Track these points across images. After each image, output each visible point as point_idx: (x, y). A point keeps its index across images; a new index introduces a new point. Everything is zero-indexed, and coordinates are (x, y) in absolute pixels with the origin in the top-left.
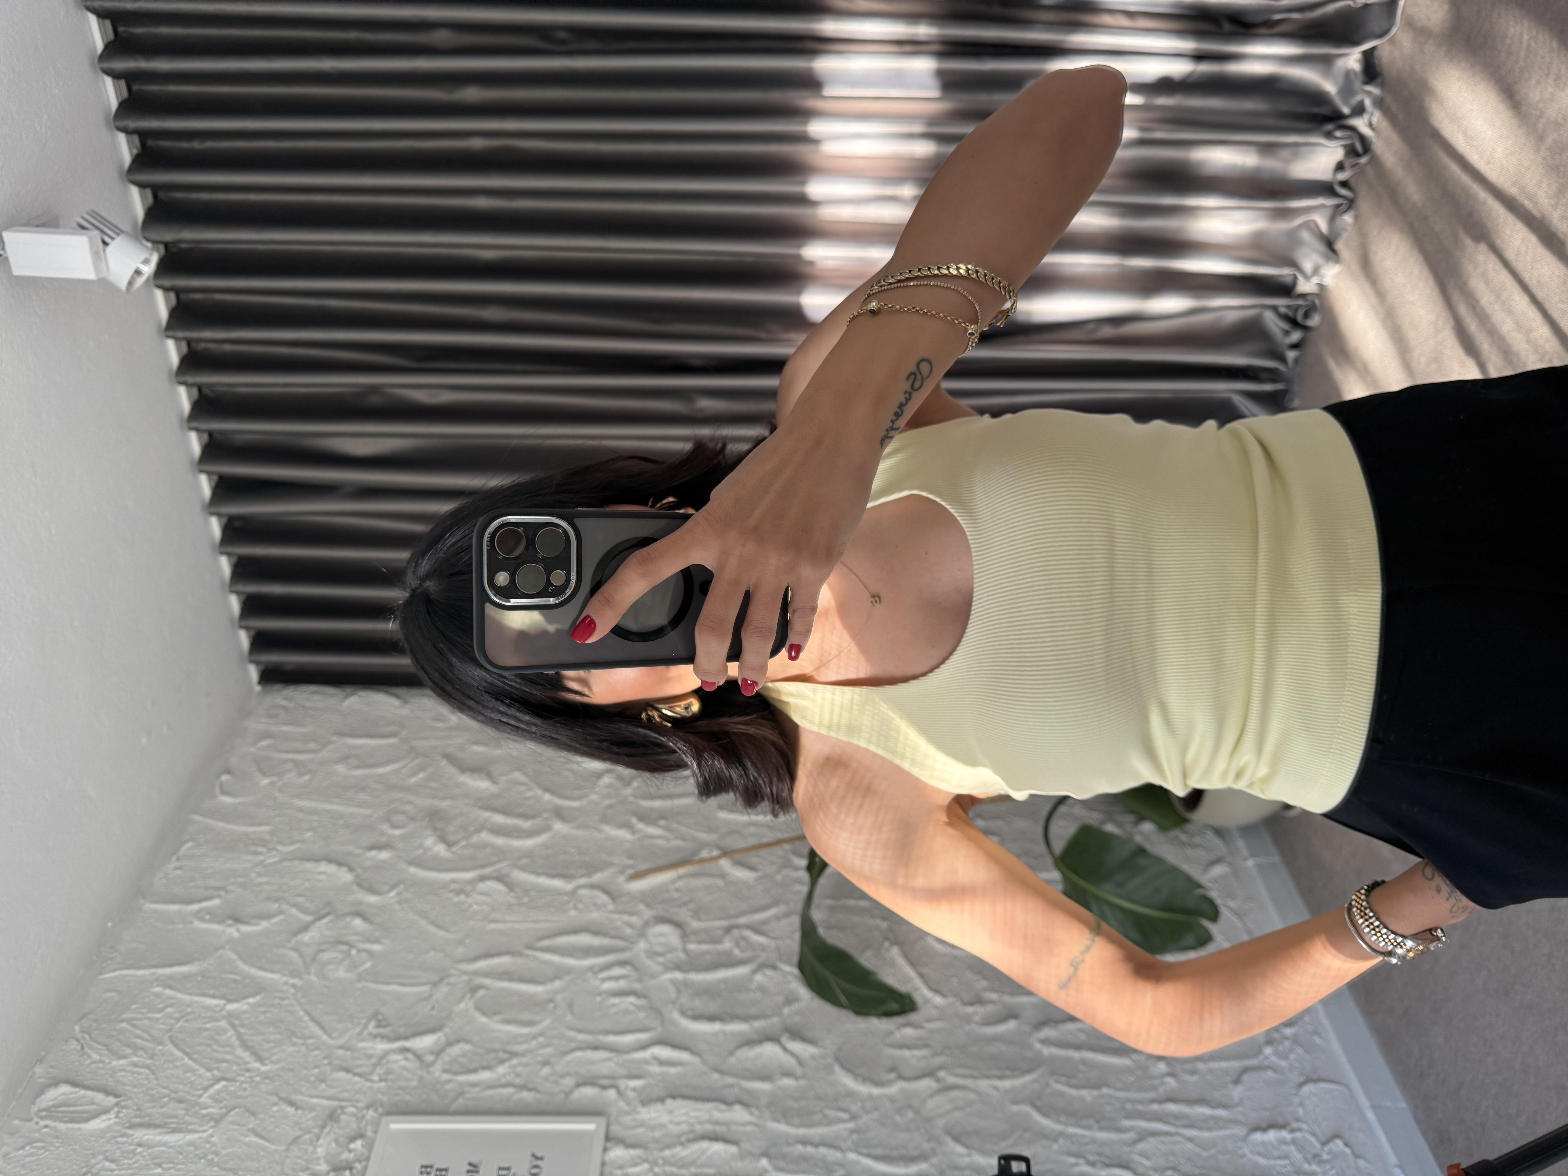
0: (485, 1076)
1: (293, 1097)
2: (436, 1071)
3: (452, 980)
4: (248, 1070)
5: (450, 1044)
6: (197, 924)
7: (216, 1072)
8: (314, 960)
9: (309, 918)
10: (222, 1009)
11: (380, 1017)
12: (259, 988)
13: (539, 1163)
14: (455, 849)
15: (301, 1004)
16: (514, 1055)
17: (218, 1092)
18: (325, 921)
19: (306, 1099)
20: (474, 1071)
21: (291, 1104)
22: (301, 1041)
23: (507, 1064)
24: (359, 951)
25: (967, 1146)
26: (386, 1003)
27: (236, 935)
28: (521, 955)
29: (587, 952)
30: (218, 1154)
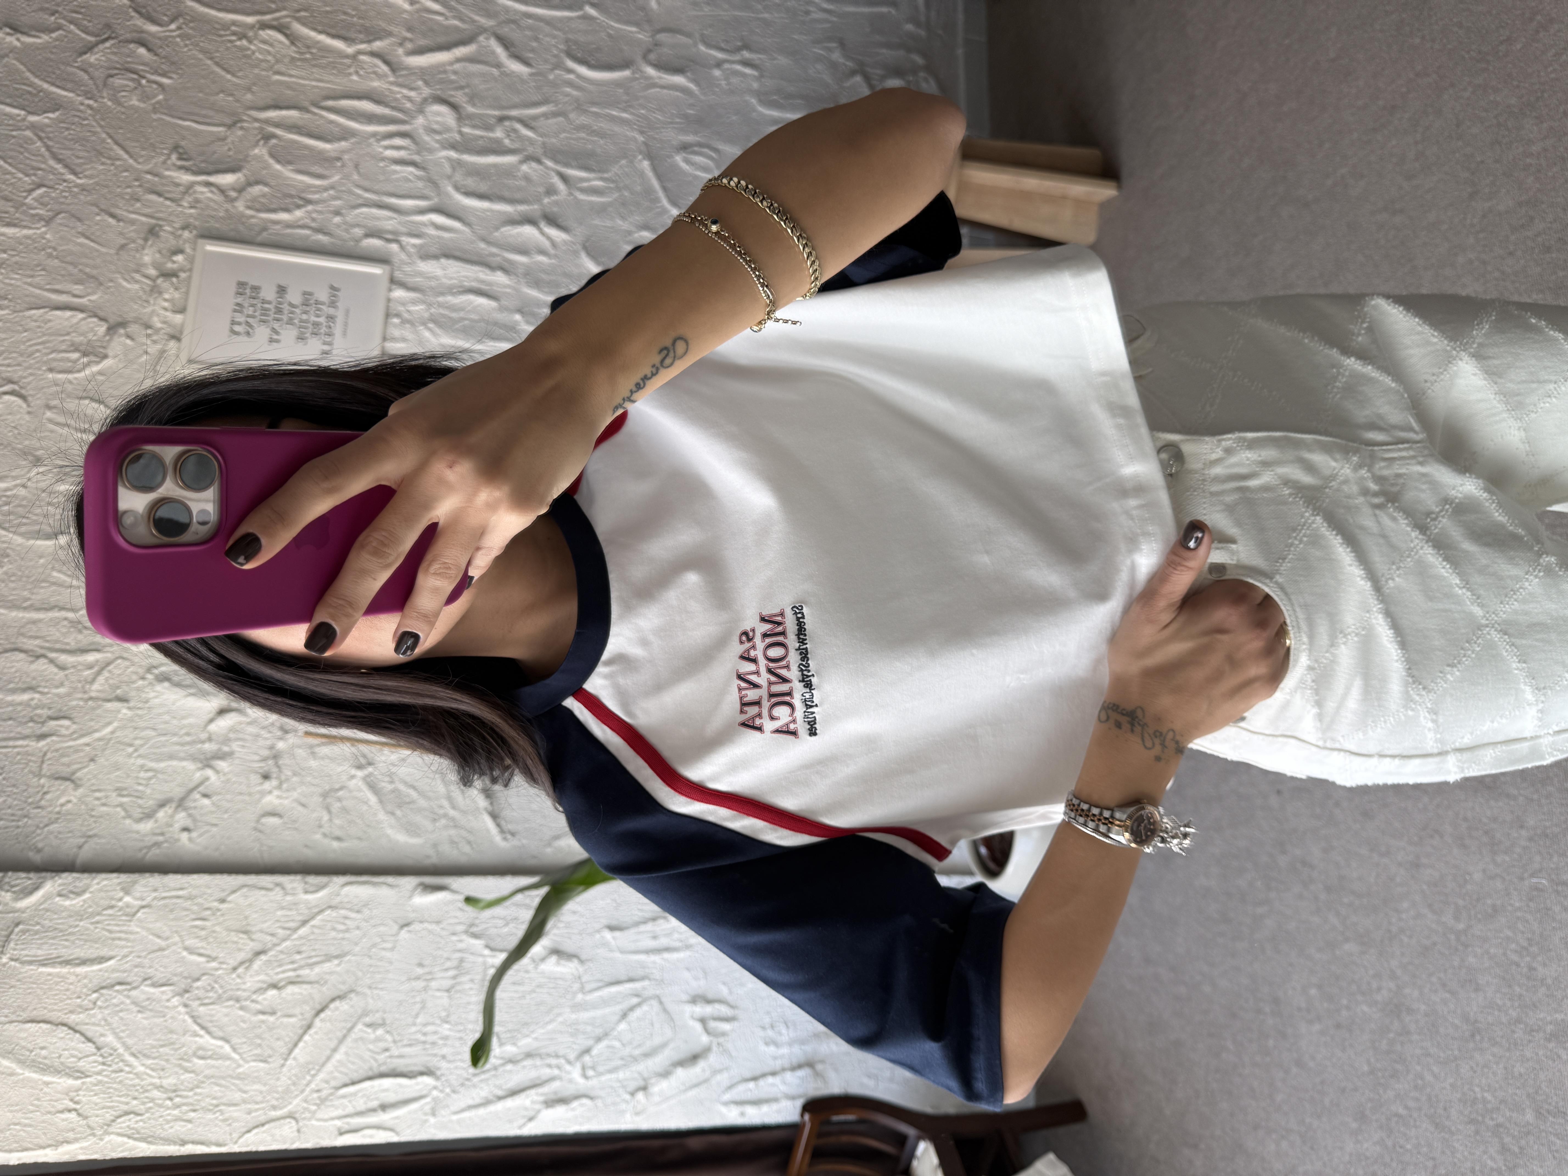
0: (284, 216)
1: (113, 210)
2: (240, 206)
3: (245, 125)
4: (65, 181)
5: (249, 184)
7: (34, 178)
8: (105, 85)
9: (91, 39)
10: (24, 120)
11: (181, 151)
12: (56, 105)
13: (336, 292)
15: (101, 126)
16: (309, 202)
17: (42, 196)
18: (107, 44)
19: (125, 213)
20: (274, 211)
21: (112, 216)
22: (109, 162)
23: (303, 210)
24: (149, 81)
26: (184, 138)
27: (18, 44)
28: (308, 111)
29: (371, 118)
30: (55, 249)
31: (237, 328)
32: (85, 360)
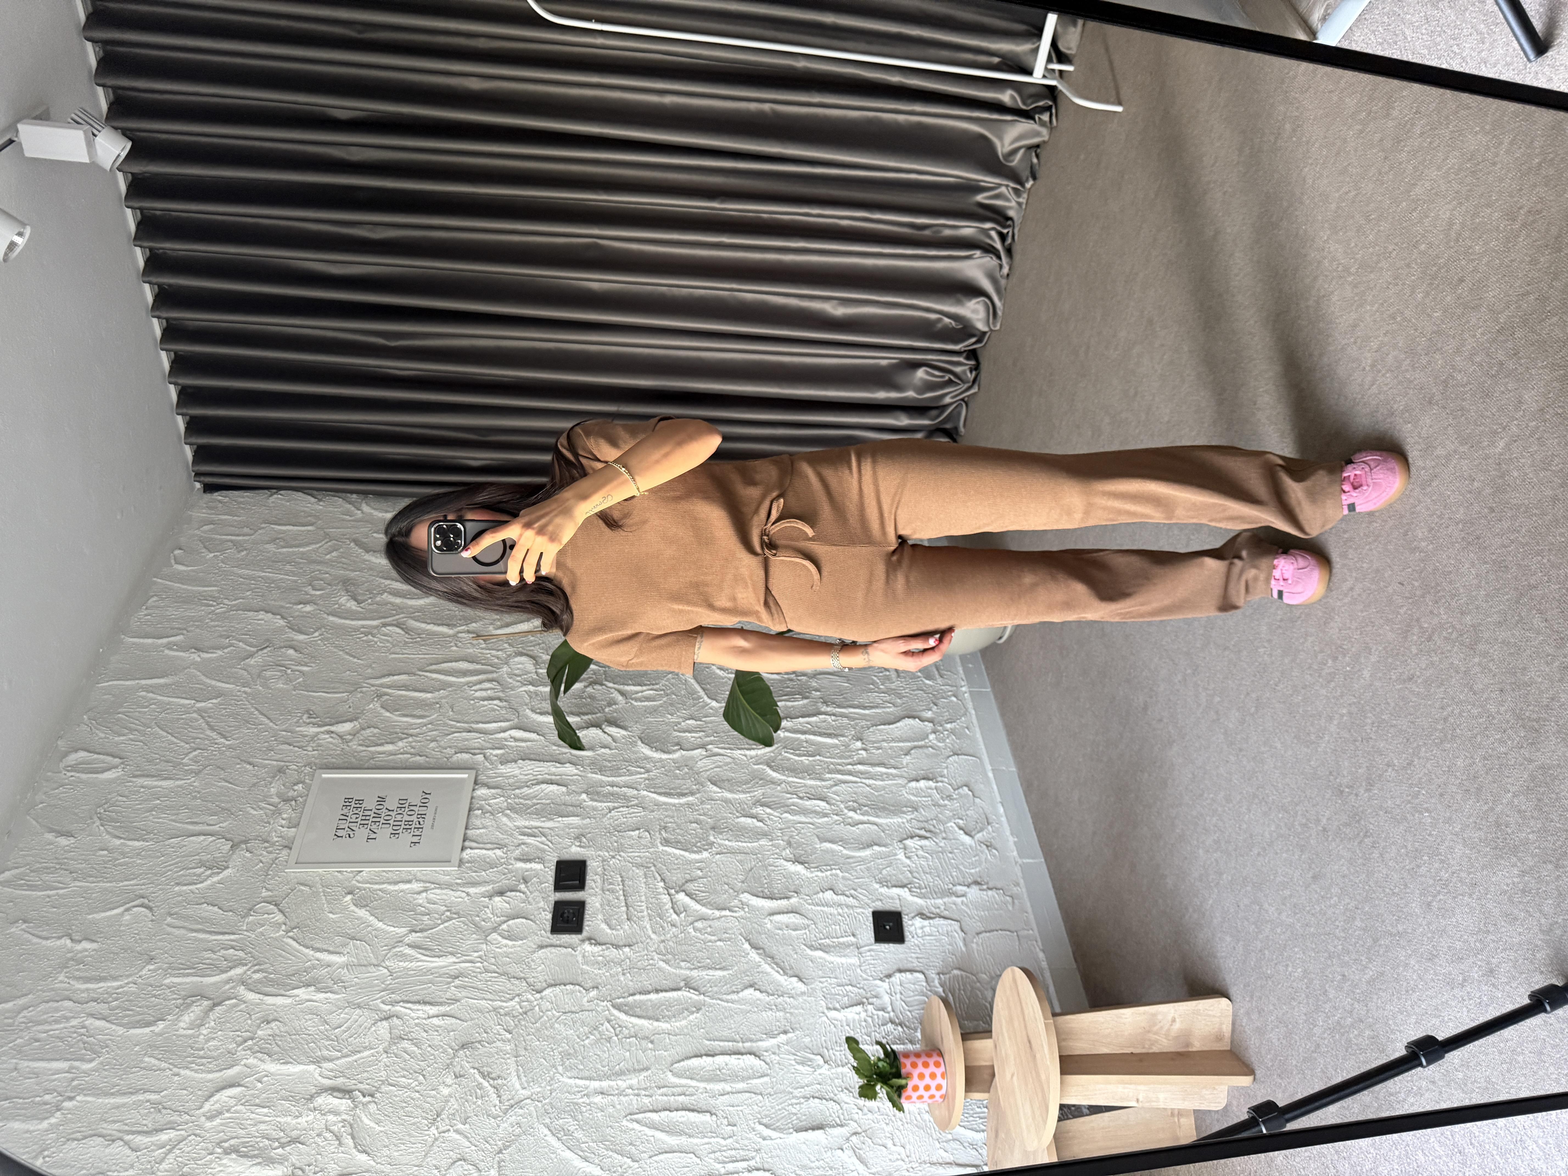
0: (389, 748)
1: (251, 760)
2: (354, 745)
3: (364, 689)
4: (216, 744)
5: (364, 729)
6: (167, 652)
7: (192, 745)
8: (259, 676)
9: (252, 649)
10: (192, 707)
11: (311, 712)
12: (220, 694)
13: (427, 796)
14: (361, 605)
15: (252, 704)
16: (410, 735)
17: (196, 756)
18: (265, 651)
19: (260, 761)
20: (382, 745)
21: (250, 764)
22: (254, 727)
23: (405, 741)
24: (293, 671)
25: (720, 788)
26: (315, 704)
27: (199, 659)
28: (415, 675)
29: (465, 673)
30: (199, 792)
31: (340, 833)
32: (209, 872)
